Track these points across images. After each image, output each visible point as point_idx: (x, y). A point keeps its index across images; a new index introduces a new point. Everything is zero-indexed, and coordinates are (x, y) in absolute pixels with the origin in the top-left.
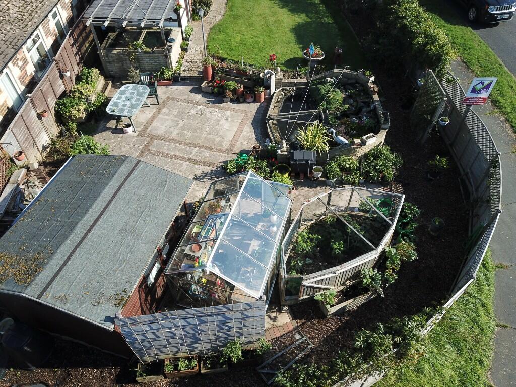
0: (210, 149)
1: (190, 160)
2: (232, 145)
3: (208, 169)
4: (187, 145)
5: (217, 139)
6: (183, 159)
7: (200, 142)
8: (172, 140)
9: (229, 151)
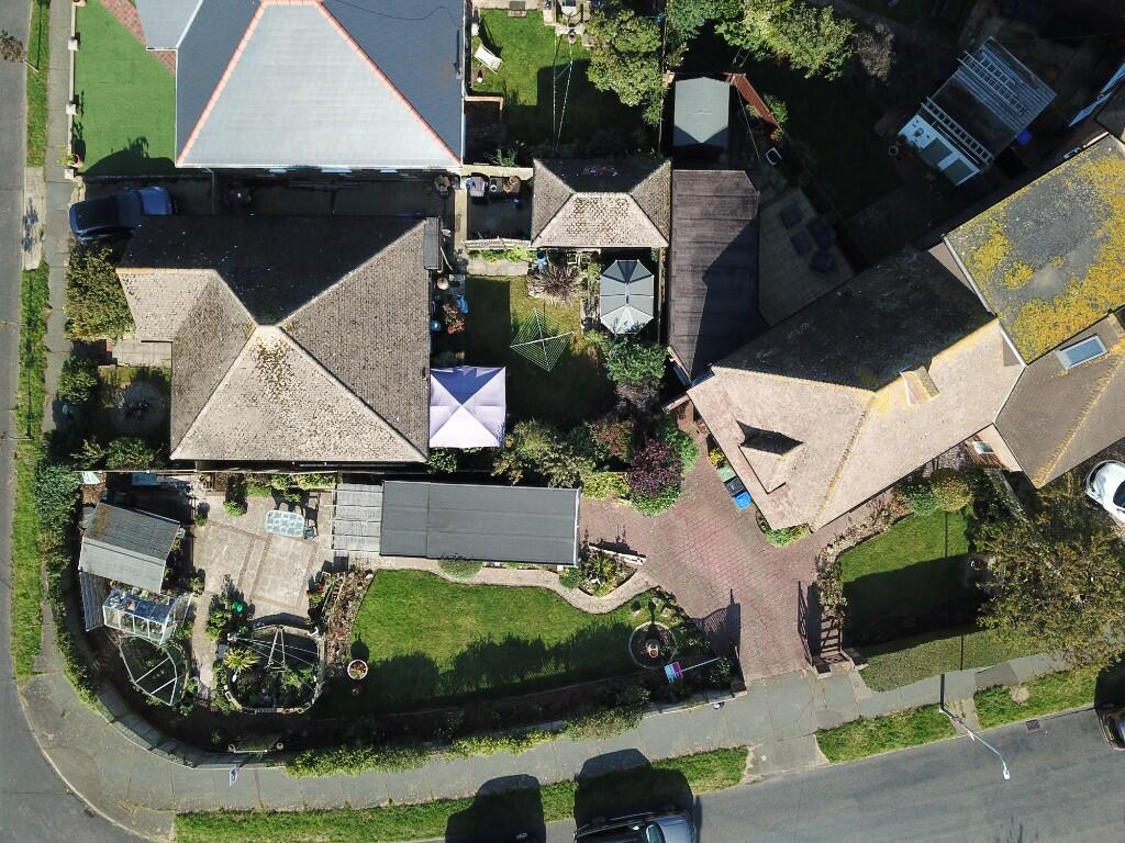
0: (256, 582)
1: (244, 570)
2: (260, 598)
3: (235, 583)
4: (260, 566)
5: (267, 588)
6: (245, 565)
7: (264, 575)
8: (265, 555)
9: (253, 596)
